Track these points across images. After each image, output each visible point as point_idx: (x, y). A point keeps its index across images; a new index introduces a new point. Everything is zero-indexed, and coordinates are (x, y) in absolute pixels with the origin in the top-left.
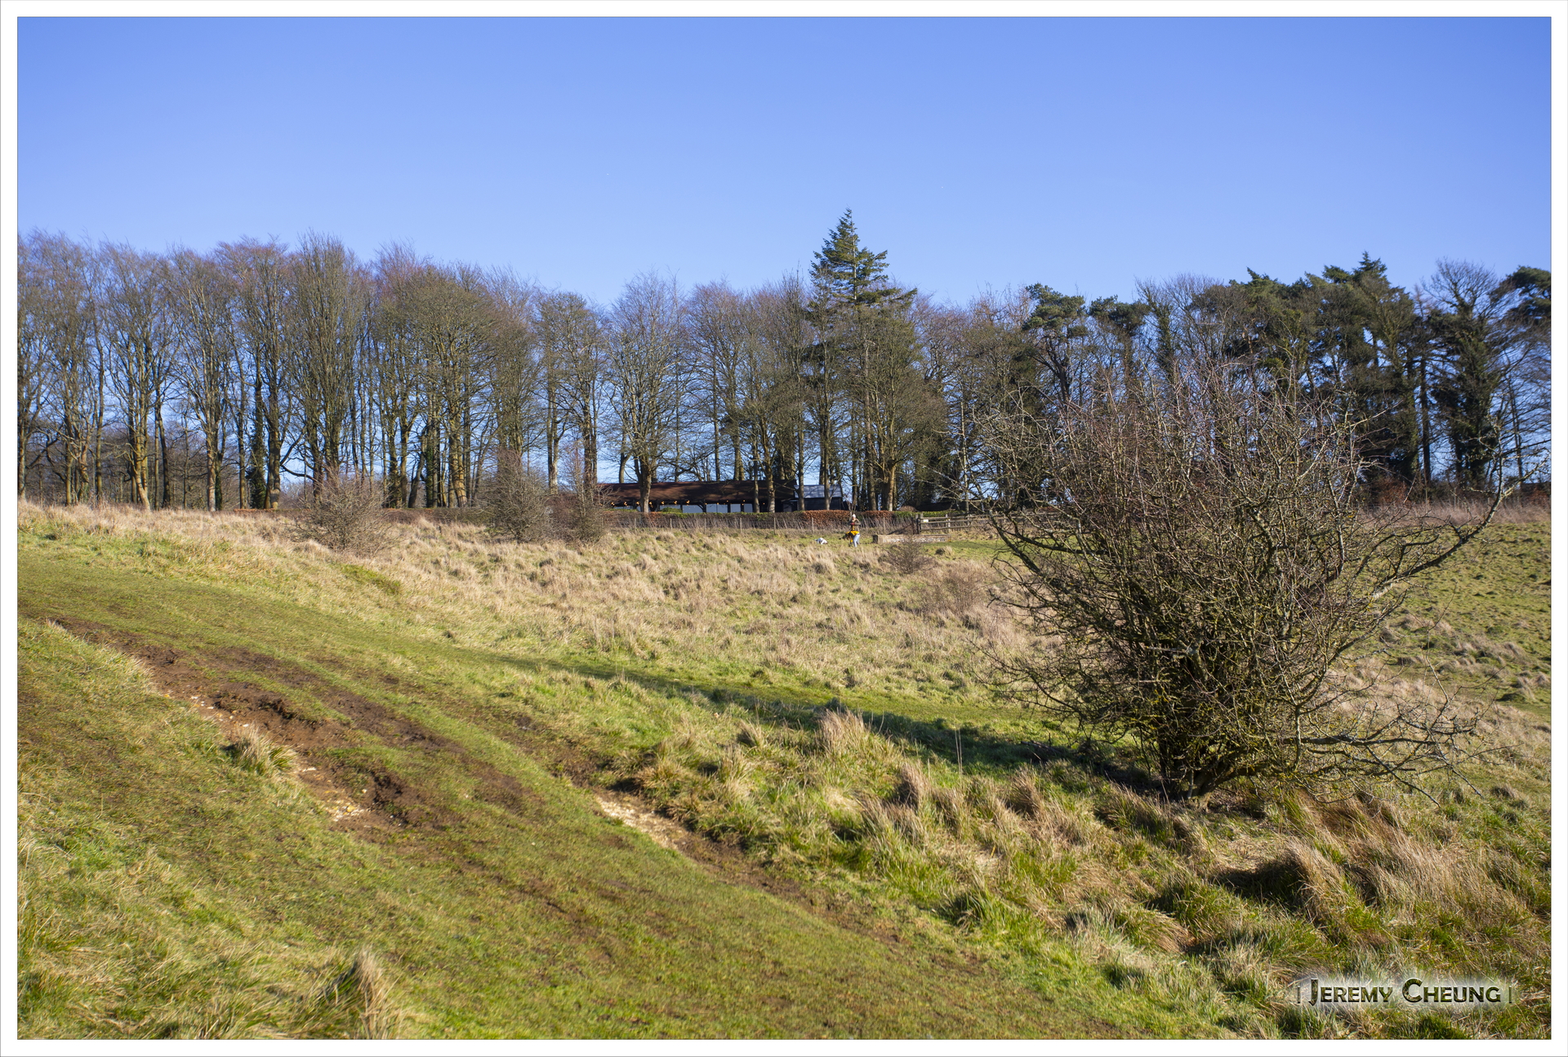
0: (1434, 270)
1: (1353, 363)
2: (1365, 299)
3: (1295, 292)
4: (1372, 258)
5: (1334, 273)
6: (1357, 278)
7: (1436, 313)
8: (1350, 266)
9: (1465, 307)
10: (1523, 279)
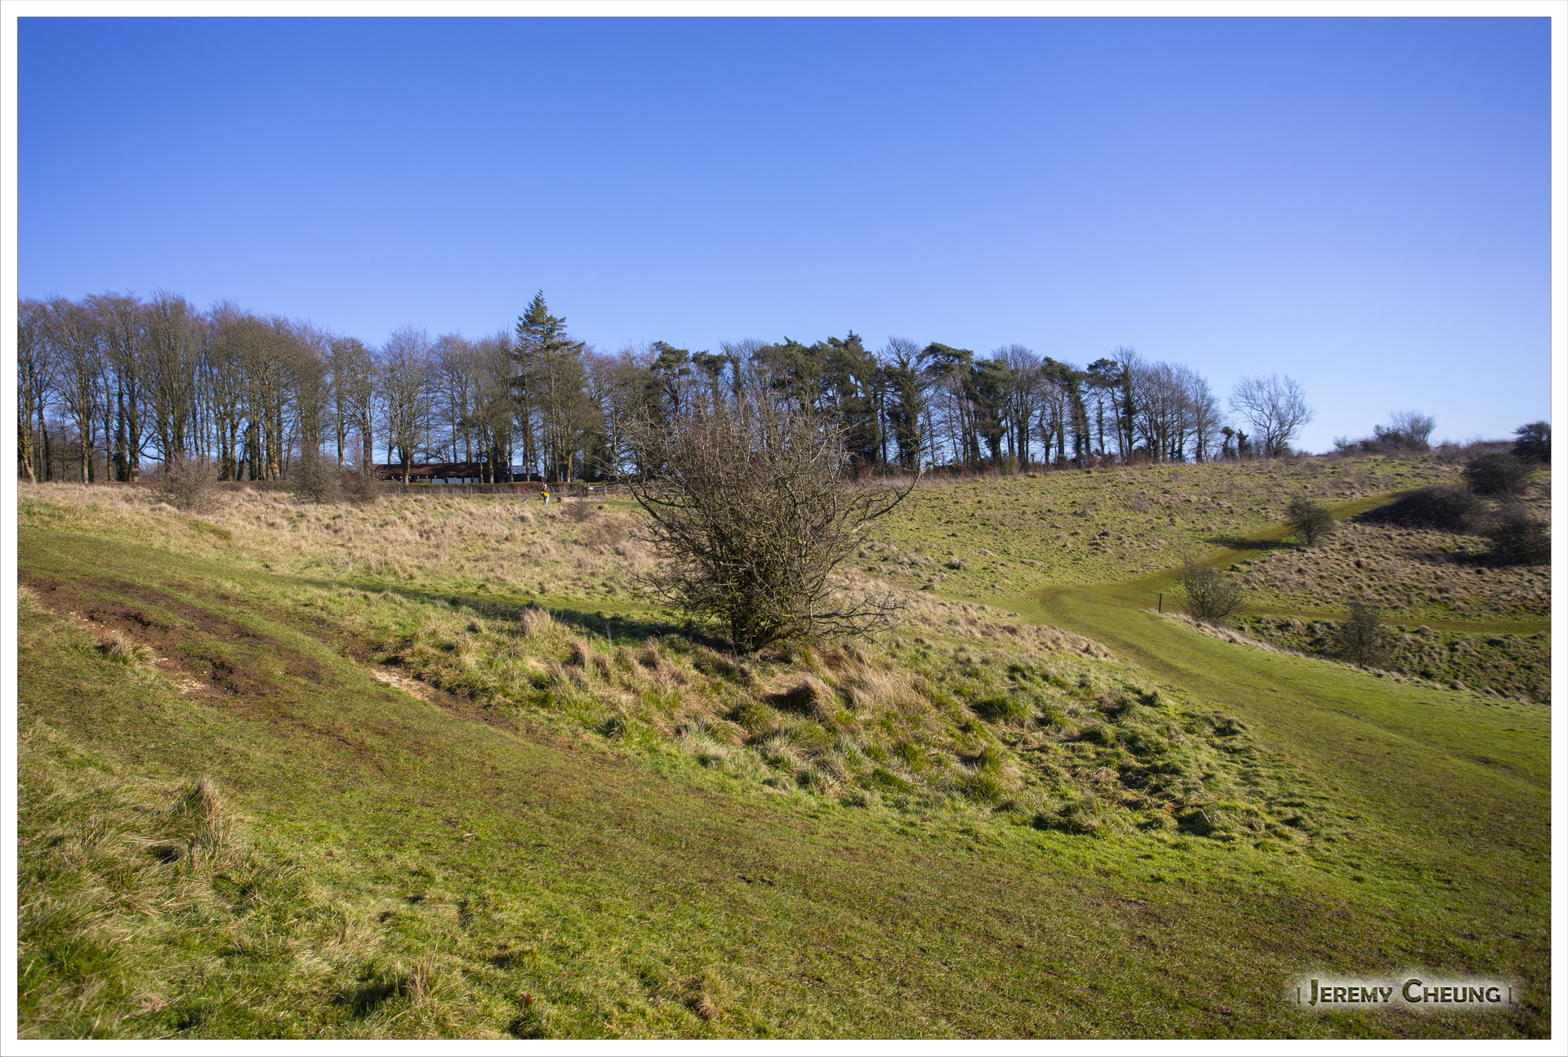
0: (887, 342)
1: (844, 394)
2: (850, 357)
3: (811, 352)
4: (854, 334)
5: (833, 341)
6: (846, 345)
7: (888, 367)
8: (842, 337)
9: (904, 365)
10: (933, 349)
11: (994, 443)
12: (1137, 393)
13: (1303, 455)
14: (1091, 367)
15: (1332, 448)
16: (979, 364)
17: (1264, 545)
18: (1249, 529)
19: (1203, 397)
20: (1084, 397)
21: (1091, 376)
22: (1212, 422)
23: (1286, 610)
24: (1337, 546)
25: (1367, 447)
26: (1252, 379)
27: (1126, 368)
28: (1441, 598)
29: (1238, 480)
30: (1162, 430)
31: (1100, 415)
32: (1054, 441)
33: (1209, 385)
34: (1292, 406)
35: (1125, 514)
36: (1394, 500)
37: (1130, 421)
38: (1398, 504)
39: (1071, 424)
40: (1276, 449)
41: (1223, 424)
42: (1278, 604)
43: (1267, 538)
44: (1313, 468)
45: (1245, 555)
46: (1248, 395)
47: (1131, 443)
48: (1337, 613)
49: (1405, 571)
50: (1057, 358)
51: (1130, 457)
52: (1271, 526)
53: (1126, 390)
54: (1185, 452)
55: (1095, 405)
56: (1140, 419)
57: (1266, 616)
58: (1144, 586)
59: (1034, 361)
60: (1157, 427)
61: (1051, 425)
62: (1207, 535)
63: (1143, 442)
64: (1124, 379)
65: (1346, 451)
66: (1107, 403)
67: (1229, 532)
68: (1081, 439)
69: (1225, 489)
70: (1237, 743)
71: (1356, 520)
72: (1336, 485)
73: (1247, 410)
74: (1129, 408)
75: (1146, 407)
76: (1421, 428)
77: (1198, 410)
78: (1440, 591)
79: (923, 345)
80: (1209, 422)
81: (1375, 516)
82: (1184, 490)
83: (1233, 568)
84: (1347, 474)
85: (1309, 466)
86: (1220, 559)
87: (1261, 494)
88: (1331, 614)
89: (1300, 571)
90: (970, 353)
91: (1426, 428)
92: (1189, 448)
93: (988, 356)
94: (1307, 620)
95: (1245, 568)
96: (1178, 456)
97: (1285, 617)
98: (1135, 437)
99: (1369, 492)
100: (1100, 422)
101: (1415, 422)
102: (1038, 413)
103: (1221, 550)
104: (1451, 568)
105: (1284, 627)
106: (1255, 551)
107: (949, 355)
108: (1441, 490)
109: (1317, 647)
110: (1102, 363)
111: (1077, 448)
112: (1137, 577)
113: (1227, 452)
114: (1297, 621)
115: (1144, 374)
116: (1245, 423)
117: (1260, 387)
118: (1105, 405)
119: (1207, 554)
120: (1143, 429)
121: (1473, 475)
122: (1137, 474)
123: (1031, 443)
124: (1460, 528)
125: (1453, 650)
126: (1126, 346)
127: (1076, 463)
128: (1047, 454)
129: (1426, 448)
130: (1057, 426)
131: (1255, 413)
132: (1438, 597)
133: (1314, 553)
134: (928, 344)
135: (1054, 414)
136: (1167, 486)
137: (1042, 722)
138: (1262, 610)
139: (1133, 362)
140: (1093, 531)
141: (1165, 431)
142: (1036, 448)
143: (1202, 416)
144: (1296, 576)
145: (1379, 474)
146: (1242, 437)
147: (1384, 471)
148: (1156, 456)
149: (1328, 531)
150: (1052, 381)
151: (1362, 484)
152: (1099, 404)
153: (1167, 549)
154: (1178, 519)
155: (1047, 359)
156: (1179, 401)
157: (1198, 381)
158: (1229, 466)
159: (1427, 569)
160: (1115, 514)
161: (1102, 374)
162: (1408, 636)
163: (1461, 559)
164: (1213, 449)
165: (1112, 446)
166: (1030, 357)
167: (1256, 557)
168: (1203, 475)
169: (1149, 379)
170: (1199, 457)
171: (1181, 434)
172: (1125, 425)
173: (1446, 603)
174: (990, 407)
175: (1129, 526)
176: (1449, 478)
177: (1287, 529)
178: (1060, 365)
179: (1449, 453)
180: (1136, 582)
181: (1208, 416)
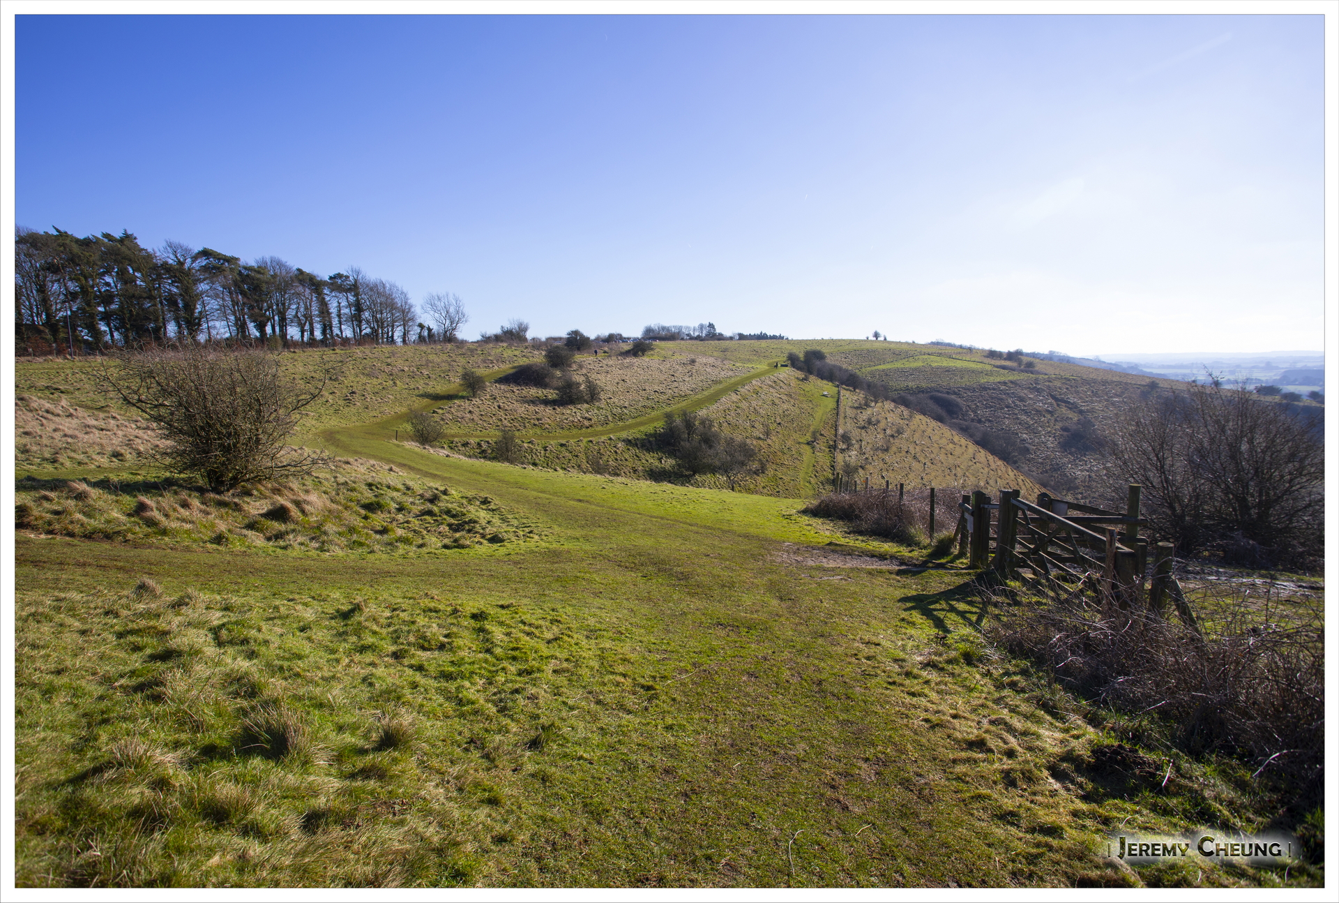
3: (87, 243)
4: (129, 232)
5: (107, 236)
6: (121, 241)
8: (118, 234)
9: (181, 264)
10: (206, 253)
11: (261, 327)
12: (364, 298)
13: (463, 342)
14: (331, 278)
15: (479, 338)
16: (245, 268)
17: (450, 397)
18: (440, 388)
19: (406, 303)
20: (327, 298)
21: (332, 284)
22: (412, 319)
23: (466, 435)
24: (488, 397)
25: (497, 338)
26: (435, 294)
27: (356, 281)
28: (538, 424)
29: (431, 357)
30: (381, 323)
31: (339, 311)
32: (307, 327)
33: (409, 296)
34: (458, 312)
35: (364, 379)
36: (514, 371)
37: (360, 316)
38: (516, 372)
39: (319, 316)
40: (449, 338)
41: (419, 321)
42: (461, 432)
43: (451, 393)
44: (472, 351)
45: (440, 403)
46: (432, 304)
47: (361, 331)
48: (493, 435)
49: (522, 409)
50: (307, 269)
51: (361, 340)
52: (452, 386)
53: (356, 295)
54: (395, 338)
55: (335, 304)
56: (366, 315)
57: (456, 439)
58: (384, 425)
59: (288, 270)
60: (377, 321)
61: (304, 316)
62: (417, 391)
63: (368, 330)
64: (354, 288)
65: (487, 340)
66: (344, 303)
67: (430, 390)
68: (326, 327)
69: (424, 363)
70: (492, 506)
71: (496, 382)
72: (484, 361)
73: (432, 313)
74: (359, 307)
75: (369, 308)
76: (523, 329)
77: (403, 312)
78: (538, 420)
79: (197, 248)
80: (410, 319)
81: (505, 380)
82: (400, 364)
83: (434, 412)
84: (490, 355)
85: (469, 349)
86: (426, 406)
87: (445, 366)
88: (488, 436)
89: (470, 412)
90: (237, 259)
91: (525, 329)
92: (398, 334)
93: (252, 263)
94: (477, 440)
95: (440, 411)
96: (391, 341)
97: (465, 439)
98: (364, 327)
99: (502, 366)
100: (339, 316)
101: (520, 325)
102: (294, 307)
103: (426, 401)
104: (542, 407)
105: (465, 444)
106: (445, 401)
107: (219, 259)
108: (536, 365)
109: (483, 455)
110: (339, 276)
111: (324, 332)
112: (378, 420)
113: (421, 339)
114: (472, 441)
115: (367, 286)
116: (432, 321)
117: (439, 299)
118: (342, 304)
119: (419, 403)
120: (368, 322)
121: (550, 357)
122: (367, 352)
123: (288, 327)
124: (545, 386)
125: (546, 450)
126: (356, 266)
127: (324, 342)
128: (302, 336)
129: (525, 340)
130: (308, 317)
131: (436, 315)
132: (537, 423)
133: (476, 401)
134: (201, 249)
135: (306, 308)
136: (389, 360)
137: (400, 510)
138: (453, 436)
139: (360, 277)
140: (345, 391)
141: (382, 324)
142: (293, 332)
143: (405, 316)
144: (468, 415)
145: (505, 355)
146: (430, 330)
147: (508, 353)
148: (377, 340)
149: (484, 389)
150: (304, 286)
151: (497, 361)
152: (337, 303)
153: (394, 402)
154: (398, 382)
155: (299, 270)
156: (390, 304)
157: (402, 293)
158: (424, 348)
159: (532, 408)
160: (358, 379)
161: (338, 283)
162: (526, 445)
163: (546, 402)
164: (413, 336)
165: (348, 332)
166: (285, 266)
167: (446, 405)
168: (410, 354)
169: (371, 289)
170: (404, 341)
171: (393, 326)
172: (356, 319)
173: (541, 426)
174: (257, 301)
175: (368, 387)
176: (538, 358)
177: (462, 388)
178: (308, 274)
179: (537, 344)
180: (377, 423)
181: (409, 315)
